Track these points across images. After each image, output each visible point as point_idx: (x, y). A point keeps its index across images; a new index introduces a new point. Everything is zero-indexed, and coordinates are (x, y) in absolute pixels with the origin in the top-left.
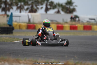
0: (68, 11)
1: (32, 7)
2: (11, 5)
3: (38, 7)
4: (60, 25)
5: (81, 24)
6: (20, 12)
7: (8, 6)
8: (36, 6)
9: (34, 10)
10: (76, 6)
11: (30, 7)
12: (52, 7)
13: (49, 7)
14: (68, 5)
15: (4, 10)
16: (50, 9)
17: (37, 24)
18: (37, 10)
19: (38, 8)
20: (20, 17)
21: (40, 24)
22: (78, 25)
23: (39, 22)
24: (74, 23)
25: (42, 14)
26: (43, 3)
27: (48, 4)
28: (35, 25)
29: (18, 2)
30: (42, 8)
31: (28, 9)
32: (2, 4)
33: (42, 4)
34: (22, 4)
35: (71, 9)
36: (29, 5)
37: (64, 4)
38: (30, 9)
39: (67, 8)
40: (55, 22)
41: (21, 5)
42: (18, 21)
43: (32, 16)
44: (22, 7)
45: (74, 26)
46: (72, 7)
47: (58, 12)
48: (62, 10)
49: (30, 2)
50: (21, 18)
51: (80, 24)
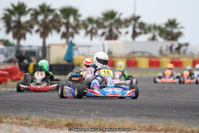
0: (170, 37)
1: (111, 31)
2: (76, 28)
3: (120, 30)
4: (154, 60)
5: (189, 58)
6: (91, 39)
7: (71, 30)
8: (117, 28)
9: (114, 36)
10: (182, 27)
11: (107, 30)
12: (143, 31)
13: (138, 30)
14: (169, 27)
15: (64, 35)
16: (140, 33)
17: (116, 58)
18: (119, 35)
19: (120, 33)
20: (89, 46)
21: (122, 58)
22: (184, 59)
23: (121, 55)
24: (177, 56)
25: (126, 42)
26: (128, 24)
27: (137, 25)
28: (114, 59)
29: (87, 22)
30: (127, 33)
31: (103, 34)
32: (61, 26)
33: (127, 26)
34: (95, 26)
35: (174, 34)
36: (105, 27)
37: (163, 26)
38: (107, 34)
39: (168, 31)
40: (146, 54)
41: (93, 28)
42: (86, 53)
43: (109, 45)
44: (94, 31)
45: (177, 60)
46: (175, 31)
47: (154, 38)
48: (160, 35)
49: (107, 24)
50: (90, 48)
51: (186, 57)
